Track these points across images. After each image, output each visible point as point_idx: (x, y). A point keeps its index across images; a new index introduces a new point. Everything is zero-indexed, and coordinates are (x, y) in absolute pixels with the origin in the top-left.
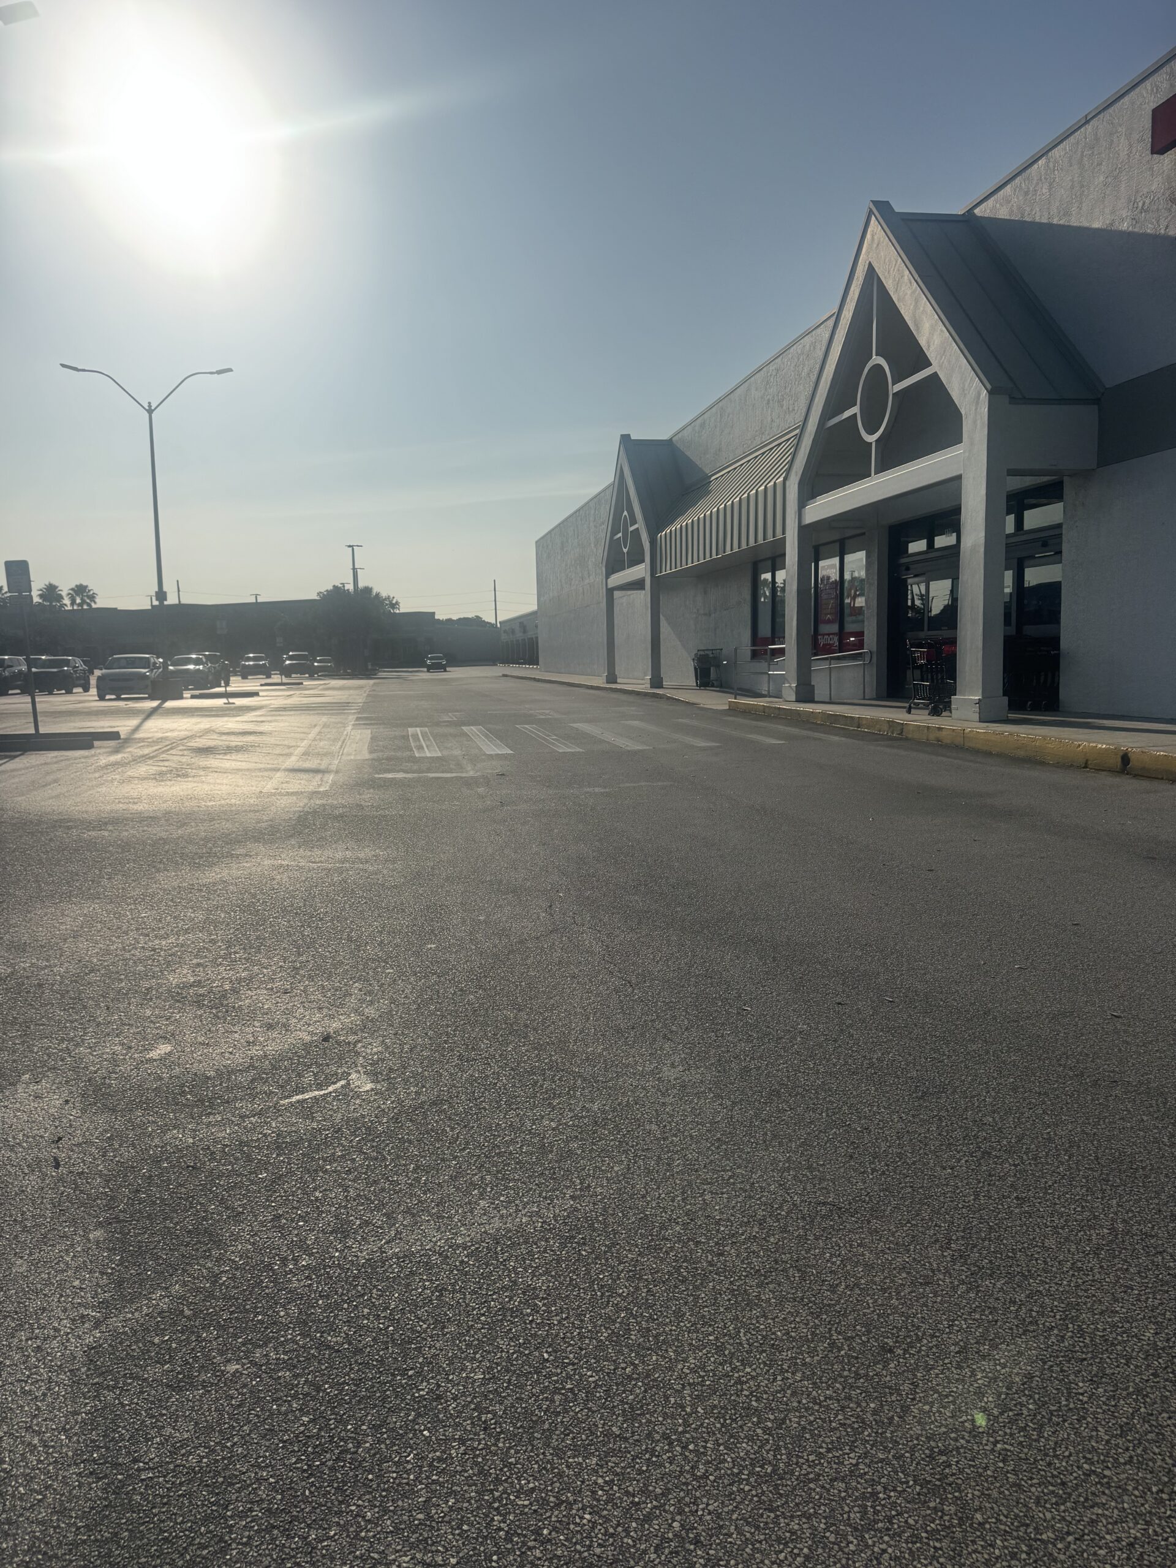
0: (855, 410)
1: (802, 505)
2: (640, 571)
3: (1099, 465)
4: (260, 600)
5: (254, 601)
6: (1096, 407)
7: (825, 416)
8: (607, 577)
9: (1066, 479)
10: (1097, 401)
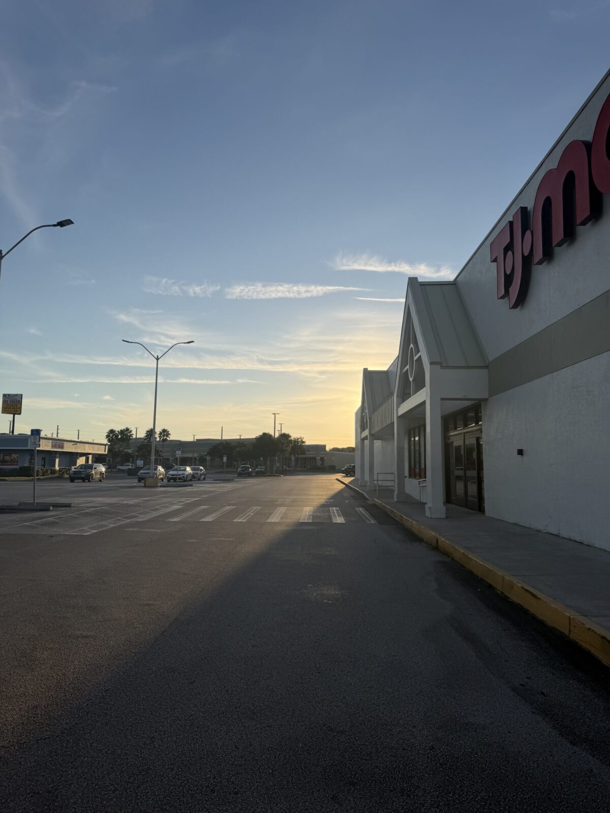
0: (408, 366)
1: (398, 407)
2: (366, 433)
3: (489, 397)
4: (242, 437)
5: (238, 437)
6: (487, 370)
7: (401, 369)
8: (361, 433)
9: (482, 402)
10: (487, 367)
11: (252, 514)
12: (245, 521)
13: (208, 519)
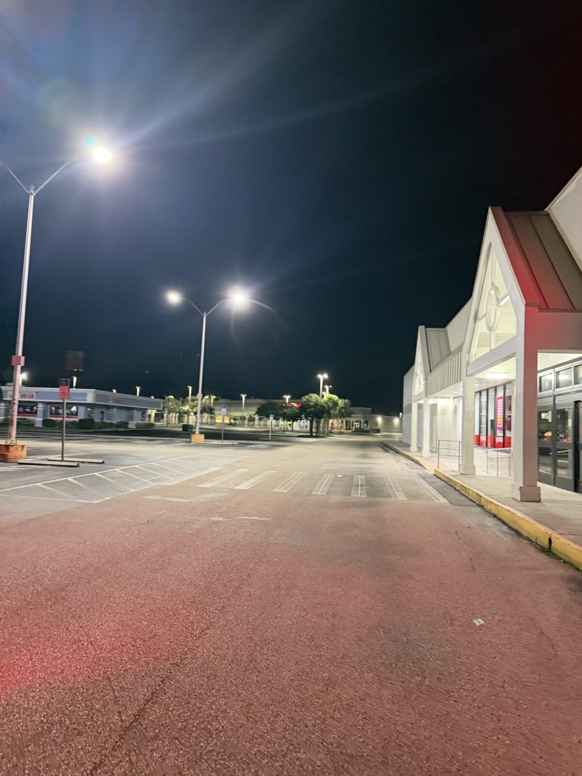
1: (468, 364)
2: (423, 394)
7: (476, 319)
11: (295, 482)
12: (286, 491)
13: (245, 486)
